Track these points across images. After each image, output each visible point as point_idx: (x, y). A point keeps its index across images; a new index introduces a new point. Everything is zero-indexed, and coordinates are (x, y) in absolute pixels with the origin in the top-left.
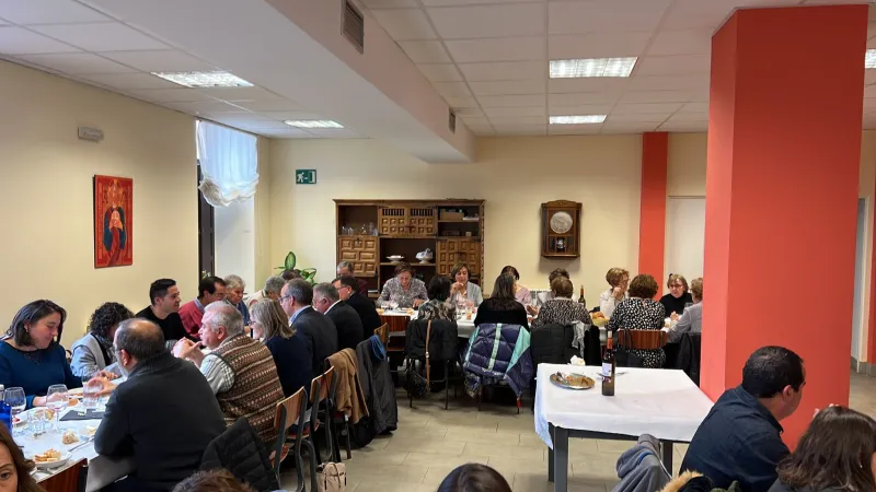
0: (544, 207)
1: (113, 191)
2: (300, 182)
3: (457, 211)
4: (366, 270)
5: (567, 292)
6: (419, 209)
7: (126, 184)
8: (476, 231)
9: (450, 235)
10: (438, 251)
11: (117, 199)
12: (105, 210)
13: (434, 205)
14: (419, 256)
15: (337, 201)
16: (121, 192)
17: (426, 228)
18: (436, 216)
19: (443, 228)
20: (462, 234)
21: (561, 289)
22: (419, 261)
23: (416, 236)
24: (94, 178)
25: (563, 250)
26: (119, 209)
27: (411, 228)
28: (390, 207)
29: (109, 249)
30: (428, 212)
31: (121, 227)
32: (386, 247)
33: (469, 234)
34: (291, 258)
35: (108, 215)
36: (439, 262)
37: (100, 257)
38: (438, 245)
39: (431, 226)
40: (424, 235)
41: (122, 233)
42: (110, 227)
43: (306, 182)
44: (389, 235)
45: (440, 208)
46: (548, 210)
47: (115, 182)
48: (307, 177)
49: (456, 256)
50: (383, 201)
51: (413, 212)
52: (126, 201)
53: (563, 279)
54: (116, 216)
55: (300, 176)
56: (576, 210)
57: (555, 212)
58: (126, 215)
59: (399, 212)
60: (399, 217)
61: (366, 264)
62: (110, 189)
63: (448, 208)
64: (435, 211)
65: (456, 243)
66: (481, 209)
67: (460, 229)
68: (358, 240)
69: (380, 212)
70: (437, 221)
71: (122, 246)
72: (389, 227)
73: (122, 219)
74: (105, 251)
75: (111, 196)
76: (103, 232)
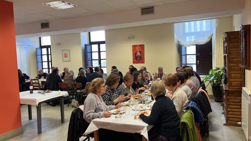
1: (137, 48)
7: (142, 46)
16: (140, 48)
24: (132, 46)
26: (140, 52)
29: (137, 60)
31: (140, 55)
35: (136, 53)
37: (134, 61)
41: (141, 57)
42: (137, 55)
47: (138, 46)
52: (142, 49)
54: (138, 53)
71: (141, 59)
73: (140, 53)
74: (135, 60)
75: (137, 49)
76: (134, 56)
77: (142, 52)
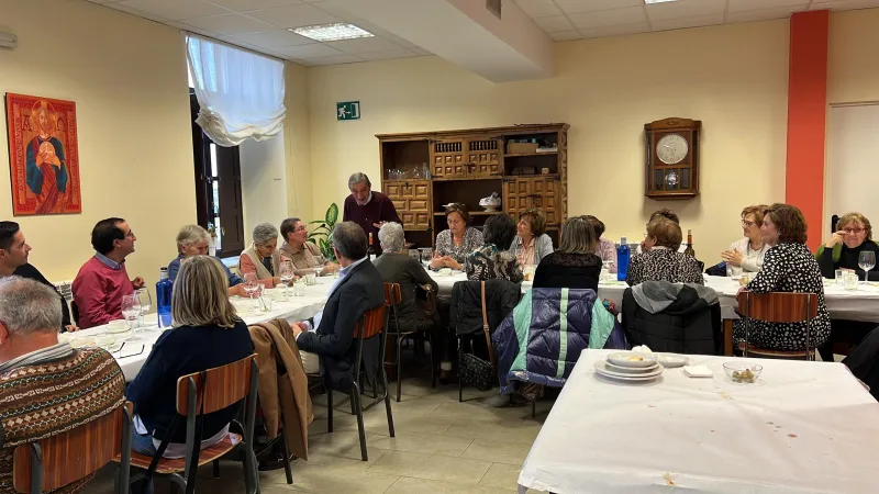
0: (648, 128)
1: (40, 116)
2: (342, 118)
3: (530, 141)
4: (417, 221)
5: (672, 241)
6: (480, 141)
7: (65, 109)
8: (554, 167)
9: (521, 174)
10: (506, 194)
11: (49, 127)
12: (27, 141)
13: (500, 134)
14: (483, 202)
15: (380, 137)
16: (54, 117)
17: (489, 166)
18: (502, 150)
19: (513, 165)
20: (537, 172)
21: (665, 237)
22: (482, 209)
23: (476, 176)
24: (6, 97)
25: (675, 187)
26: (53, 141)
27: (470, 166)
28: (445, 141)
29: (37, 191)
30: (491, 145)
31: (57, 162)
32: (443, 192)
33: (545, 170)
34: (333, 210)
35: (34, 146)
36: (506, 210)
37: (22, 201)
38: (505, 186)
39: (495, 162)
40: (487, 175)
41: (60, 173)
42: (38, 163)
43: (348, 117)
44: (444, 177)
45: (507, 139)
46: (654, 133)
47: (44, 104)
48: (349, 111)
49: (529, 200)
50: (435, 134)
51: (473, 146)
52: (66, 131)
53: (669, 222)
54: (47, 150)
55: (342, 110)
56: (692, 132)
57: (663, 134)
58: (67, 148)
59: (456, 147)
60: (455, 153)
61: (418, 215)
62: (34, 113)
63: (518, 138)
64: (501, 142)
65: (528, 182)
66: (560, 137)
67: (535, 164)
68: (407, 185)
69: (432, 148)
70: (503, 156)
71: (61, 188)
72: (444, 167)
73: (59, 153)
74: (31, 195)
75: (37, 122)
76: (23, 167)
77: (67, 146)
